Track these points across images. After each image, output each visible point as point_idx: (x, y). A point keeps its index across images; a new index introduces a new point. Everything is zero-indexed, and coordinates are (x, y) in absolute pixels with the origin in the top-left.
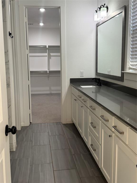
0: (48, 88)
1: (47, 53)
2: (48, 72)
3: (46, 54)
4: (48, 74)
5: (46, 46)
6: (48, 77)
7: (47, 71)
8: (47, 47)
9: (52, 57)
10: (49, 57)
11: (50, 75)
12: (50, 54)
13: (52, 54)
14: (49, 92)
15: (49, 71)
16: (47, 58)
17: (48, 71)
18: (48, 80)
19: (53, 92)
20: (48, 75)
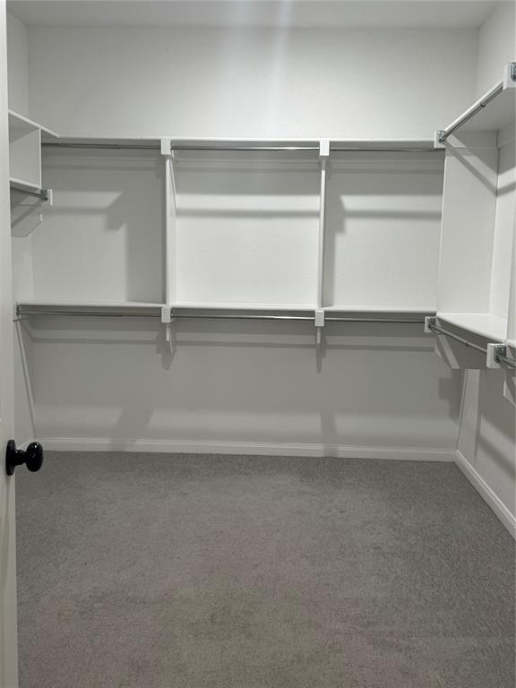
0: (313, 423)
1: (318, 192)
2: (320, 322)
3: (316, 202)
4: (319, 334)
5: (317, 144)
6: (321, 350)
7: (312, 313)
8: (324, 151)
9: (351, 224)
10: (334, 220)
11: (331, 340)
12: (340, 203)
13: (351, 202)
14: (316, 449)
15: (327, 314)
16: (315, 227)
17: (322, 311)
18: (319, 371)
19: (345, 451)
20: (319, 339)
